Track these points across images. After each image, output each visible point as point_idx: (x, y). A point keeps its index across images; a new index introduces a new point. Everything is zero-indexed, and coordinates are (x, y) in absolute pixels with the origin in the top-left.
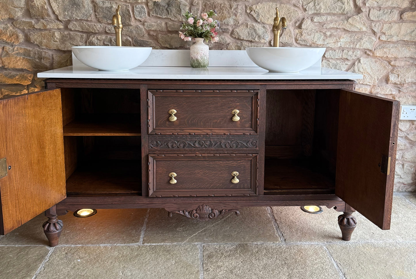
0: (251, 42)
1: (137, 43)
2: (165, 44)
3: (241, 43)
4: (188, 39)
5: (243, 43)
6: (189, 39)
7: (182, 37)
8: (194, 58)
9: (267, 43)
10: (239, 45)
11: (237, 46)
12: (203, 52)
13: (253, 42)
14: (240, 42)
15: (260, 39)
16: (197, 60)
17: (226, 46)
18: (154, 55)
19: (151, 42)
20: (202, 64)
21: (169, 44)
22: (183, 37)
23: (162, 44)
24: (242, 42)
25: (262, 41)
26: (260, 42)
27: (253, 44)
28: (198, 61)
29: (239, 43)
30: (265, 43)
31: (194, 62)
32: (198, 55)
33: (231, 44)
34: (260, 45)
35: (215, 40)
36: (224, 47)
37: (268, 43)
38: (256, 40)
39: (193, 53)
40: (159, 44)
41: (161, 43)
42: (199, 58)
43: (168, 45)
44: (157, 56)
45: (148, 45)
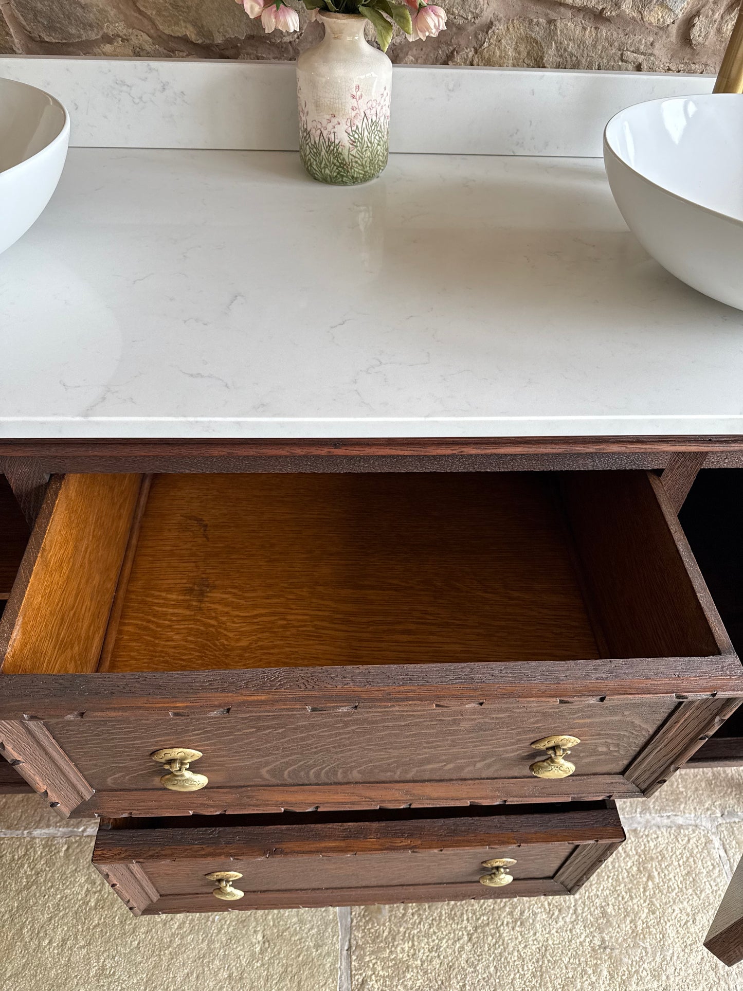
0: (598, 17)
1: (35, 16)
2: (176, 24)
3: (550, 22)
4: (282, 19)
5: (558, 24)
6: (286, 24)
7: (252, 8)
8: (315, 135)
9: (674, 30)
10: (538, 33)
11: (529, 40)
12: (363, 105)
13: (608, 20)
14: (547, 15)
15: (644, 7)
16: (333, 149)
17: (476, 37)
18: (125, 88)
19: (101, 11)
20: (357, 171)
21: (195, 25)
22: (257, 9)
23: (159, 21)
24: (553, 15)
25: (654, 16)
26: (638, 24)
27: (604, 31)
28: (338, 155)
29: (538, 24)
30: (662, 29)
31: (318, 154)
32: (335, 121)
33: (500, 28)
34: (637, 38)
35: (428, 28)
36: (463, 43)
37: (679, 28)
38: (623, 7)
39: (311, 107)
40: (146, 22)
41: (151, 12)
42: (342, 136)
43: (191, 28)
44: (141, 98)
45: (91, 26)
